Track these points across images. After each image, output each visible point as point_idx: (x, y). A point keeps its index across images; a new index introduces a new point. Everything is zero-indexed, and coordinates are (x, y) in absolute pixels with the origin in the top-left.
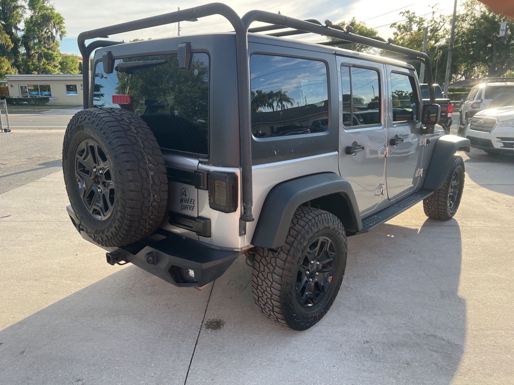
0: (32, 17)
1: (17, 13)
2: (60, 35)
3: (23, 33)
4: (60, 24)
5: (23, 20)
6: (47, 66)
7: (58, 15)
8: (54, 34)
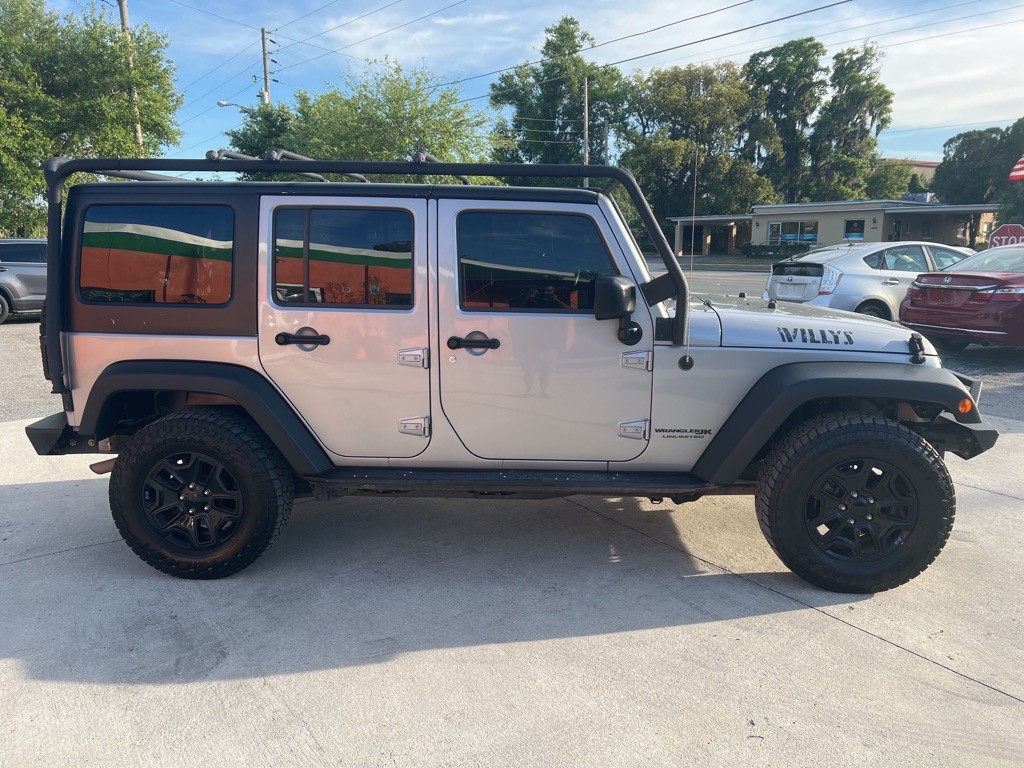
0: (834, 99)
1: (812, 95)
2: (878, 126)
3: (812, 130)
4: (883, 106)
5: (818, 108)
6: (842, 187)
7: (880, 87)
8: (868, 127)
